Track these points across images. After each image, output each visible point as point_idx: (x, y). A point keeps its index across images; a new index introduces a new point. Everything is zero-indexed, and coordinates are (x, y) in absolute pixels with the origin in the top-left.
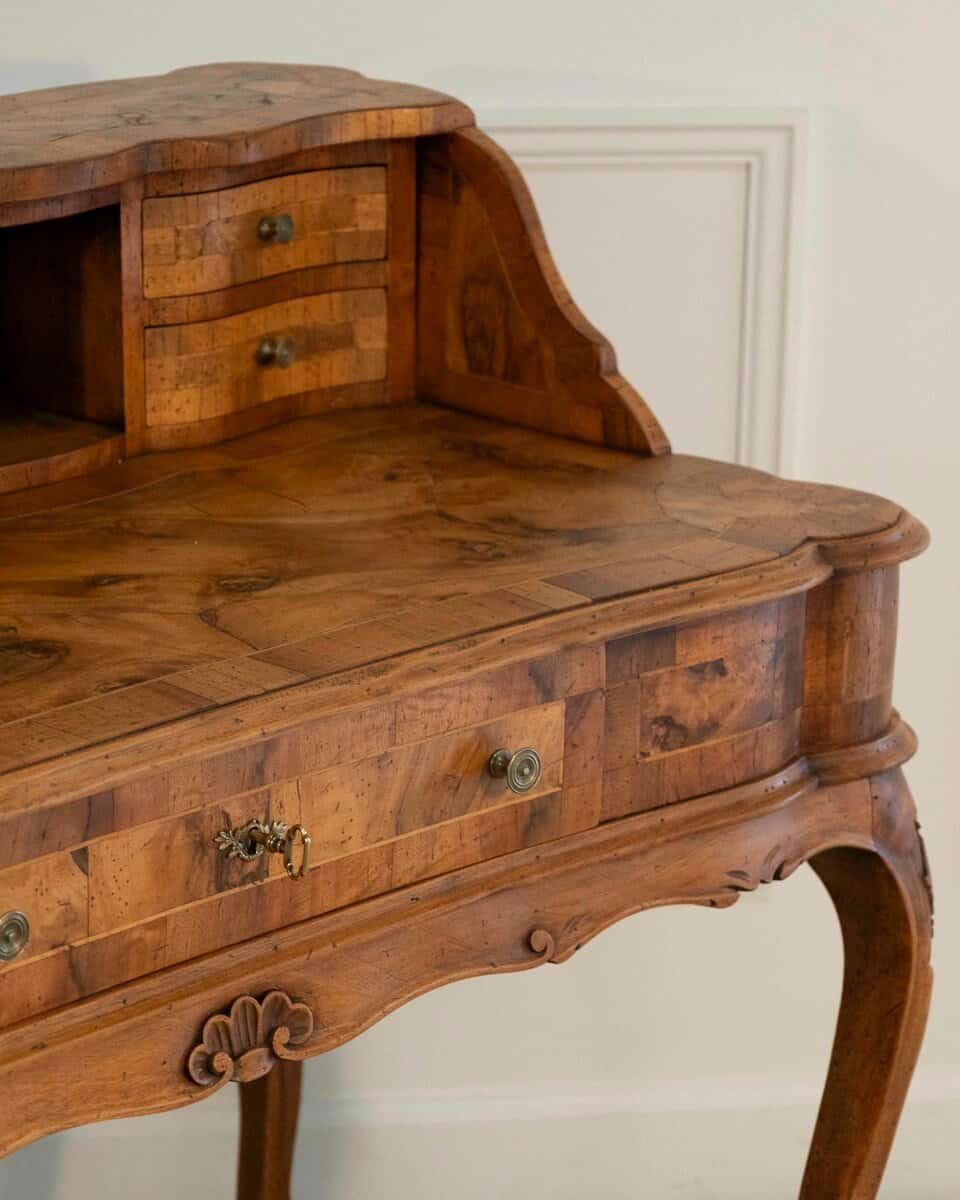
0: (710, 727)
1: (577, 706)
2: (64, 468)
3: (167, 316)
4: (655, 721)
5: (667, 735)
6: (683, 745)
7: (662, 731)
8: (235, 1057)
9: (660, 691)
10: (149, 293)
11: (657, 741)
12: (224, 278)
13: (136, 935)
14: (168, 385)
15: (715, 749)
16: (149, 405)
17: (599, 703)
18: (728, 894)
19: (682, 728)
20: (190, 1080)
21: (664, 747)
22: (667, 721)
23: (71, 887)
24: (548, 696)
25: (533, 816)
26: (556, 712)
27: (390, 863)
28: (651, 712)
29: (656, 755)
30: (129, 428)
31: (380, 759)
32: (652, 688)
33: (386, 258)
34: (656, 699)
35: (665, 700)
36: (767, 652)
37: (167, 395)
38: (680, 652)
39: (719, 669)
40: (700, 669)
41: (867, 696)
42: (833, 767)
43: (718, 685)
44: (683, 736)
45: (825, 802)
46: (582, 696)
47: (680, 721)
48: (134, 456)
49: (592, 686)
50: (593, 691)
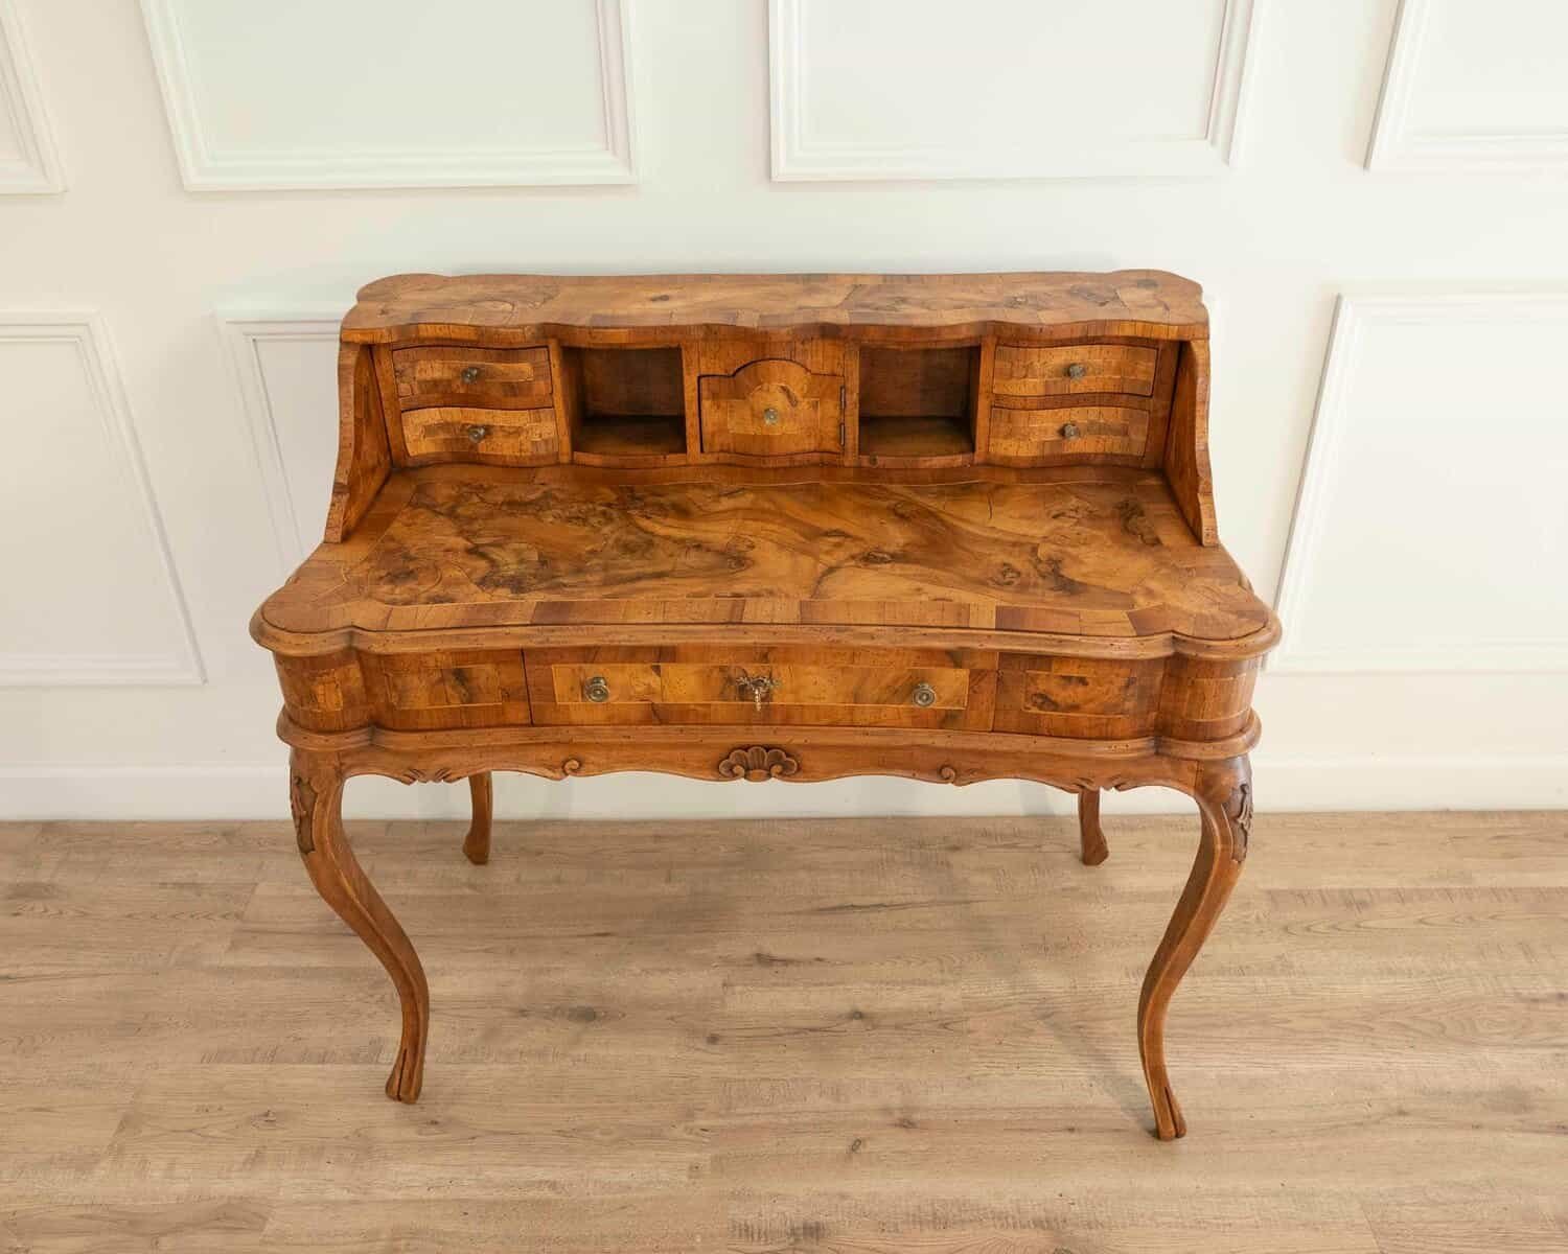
0: (1075, 708)
1: (977, 674)
3: (1004, 403)
4: (1035, 695)
5: (1043, 703)
7: (1040, 701)
9: (1038, 681)
10: (995, 391)
11: (1035, 704)
12: (1041, 391)
14: (1002, 436)
16: (992, 443)
17: (993, 677)
19: (1054, 702)
21: (1041, 708)
22: (1042, 695)
23: (654, 680)
24: (958, 665)
25: (947, 716)
26: (964, 673)
27: (850, 714)
28: (1032, 689)
29: (1035, 710)
30: (979, 452)
31: (843, 668)
33: (1151, 396)
34: (1036, 684)
35: (1042, 687)
36: (1121, 682)
37: (1000, 441)
38: (1054, 666)
39: (1082, 681)
40: (1068, 679)
41: (1201, 720)
42: (1170, 747)
43: (1081, 689)
44: (1055, 706)
45: (1165, 766)
46: (982, 671)
47: (1053, 698)
48: (978, 465)
49: (989, 668)
50: (989, 671)
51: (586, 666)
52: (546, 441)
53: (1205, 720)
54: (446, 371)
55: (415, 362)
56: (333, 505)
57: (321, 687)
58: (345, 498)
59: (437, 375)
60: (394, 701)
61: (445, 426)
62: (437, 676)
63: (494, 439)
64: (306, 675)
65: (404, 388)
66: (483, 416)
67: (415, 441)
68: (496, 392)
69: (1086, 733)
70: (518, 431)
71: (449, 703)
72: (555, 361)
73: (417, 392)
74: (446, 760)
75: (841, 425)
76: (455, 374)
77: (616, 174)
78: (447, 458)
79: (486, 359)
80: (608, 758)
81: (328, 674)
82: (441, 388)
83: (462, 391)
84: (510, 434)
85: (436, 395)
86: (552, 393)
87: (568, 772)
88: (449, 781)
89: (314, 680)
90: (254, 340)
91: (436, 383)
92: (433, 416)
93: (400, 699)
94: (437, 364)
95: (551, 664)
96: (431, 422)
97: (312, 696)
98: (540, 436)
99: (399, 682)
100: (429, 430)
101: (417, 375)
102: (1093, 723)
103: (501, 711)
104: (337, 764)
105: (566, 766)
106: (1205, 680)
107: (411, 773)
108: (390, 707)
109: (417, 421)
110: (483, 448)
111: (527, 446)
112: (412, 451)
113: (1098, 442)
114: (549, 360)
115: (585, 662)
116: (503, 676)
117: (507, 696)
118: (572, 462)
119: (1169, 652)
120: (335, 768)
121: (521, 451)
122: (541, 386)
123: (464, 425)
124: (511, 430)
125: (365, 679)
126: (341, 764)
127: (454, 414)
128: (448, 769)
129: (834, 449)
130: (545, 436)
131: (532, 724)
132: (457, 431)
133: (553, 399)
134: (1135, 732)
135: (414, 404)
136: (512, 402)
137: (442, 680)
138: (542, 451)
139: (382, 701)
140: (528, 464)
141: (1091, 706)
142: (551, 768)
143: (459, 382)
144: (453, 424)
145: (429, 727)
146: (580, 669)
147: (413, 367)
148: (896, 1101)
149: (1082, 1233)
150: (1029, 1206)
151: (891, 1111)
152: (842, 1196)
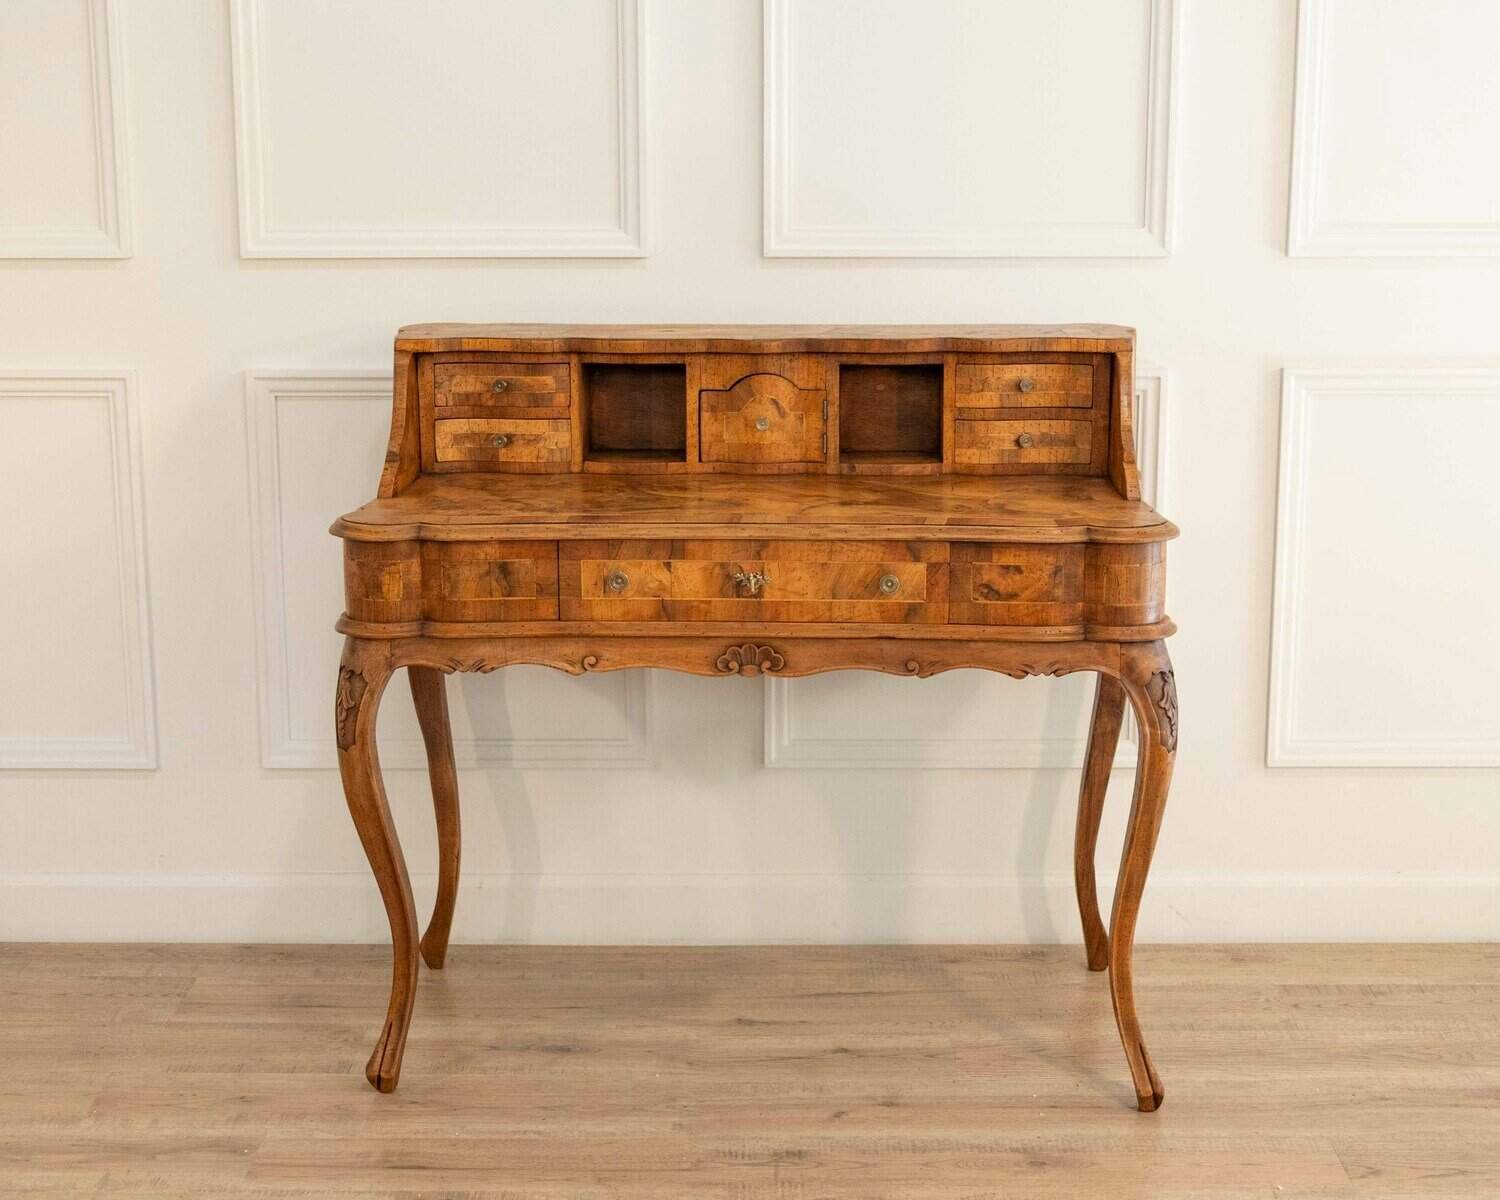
0: (1013, 596)
1: (933, 568)
2: (901, 471)
3: (965, 416)
4: (981, 585)
5: (988, 593)
6: (997, 600)
7: (985, 591)
9: (983, 572)
10: (959, 404)
11: (982, 594)
12: (997, 403)
13: (695, 604)
15: (1017, 606)
16: (957, 453)
17: (945, 569)
18: (1020, 673)
19: (997, 592)
20: (716, 667)
21: (986, 598)
22: (987, 586)
23: (664, 576)
24: (917, 559)
25: (909, 610)
26: (921, 567)
27: (830, 609)
28: (978, 581)
29: (982, 601)
30: (945, 461)
31: (823, 565)
32: (979, 570)
33: (1092, 408)
34: (981, 575)
35: (986, 578)
36: (1049, 569)
37: (964, 450)
38: (995, 557)
39: (1018, 570)
40: (1006, 568)
41: (1118, 605)
42: (1096, 633)
43: (1017, 577)
44: (998, 595)
45: (1092, 649)
46: (936, 563)
47: (996, 588)
48: (946, 474)
49: (942, 561)
50: (942, 564)
51: (610, 563)
52: (561, 450)
53: (1121, 605)
54: (478, 385)
55: (452, 377)
56: (386, 469)
57: (387, 577)
58: (396, 465)
59: (470, 389)
60: (446, 592)
61: (471, 436)
62: (485, 568)
63: (515, 448)
64: (375, 566)
65: (441, 399)
66: (506, 426)
67: (444, 448)
68: (521, 402)
69: (1027, 620)
70: (537, 439)
71: (492, 596)
72: (575, 376)
73: (451, 403)
74: (483, 651)
75: (824, 435)
76: (486, 389)
77: (627, 248)
78: (469, 466)
79: (516, 373)
80: (621, 655)
81: (395, 564)
82: (472, 402)
83: (490, 403)
84: (530, 441)
85: (466, 408)
86: (569, 406)
87: (586, 666)
88: (485, 672)
89: (382, 570)
90: (276, 397)
91: (467, 396)
92: (462, 426)
93: (452, 591)
94: (471, 379)
95: (580, 560)
96: (460, 432)
97: (378, 587)
98: (556, 444)
99: (452, 573)
100: (458, 439)
101: (453, 388)
102: (1031, 610)
103: (534, 607)
104: (389, 655)
105: (586, 661)
106: (1117, 566)
107: (453, 665)
108: (442, 598)
109: (448, 430)
110: (504, 455)
111: (544, 453)
112: (440, 457)
113: (1051, 453)
114: (570, 375)
115: (609, 558)
116: (540, 572)
117: (541, 591)
118: (582, 472)
119: (1084, 538)
120: (387, 658)
121: (538, 458)
122: (561, 399)
123: (489, 435)
124: (532, 438)
125: (423, 573)
126: (392, 655)
127: (481, 425)
128: (483, 660)
129: (817, 459)
130: (560, 445)
131: (559, 620)
132: (482, 442)
133: (569, 412)
134: (1066, 620)
135: (447, 414)
136: (534, 411)
137: (488, 573)
138: (557, 458)
139: (436, 593)
140: (543, 471)
141: (1027, 593)
142: (572, 663)
143: (489, 395)
144: (479, 434)
145: (471, 619)
146: (605, 565)
147: (450, 381)
148: (880, 1093)
149: (1057, 1154)
150: (1007, 1142)
151: (874, 1098)
152: (824, 1138)
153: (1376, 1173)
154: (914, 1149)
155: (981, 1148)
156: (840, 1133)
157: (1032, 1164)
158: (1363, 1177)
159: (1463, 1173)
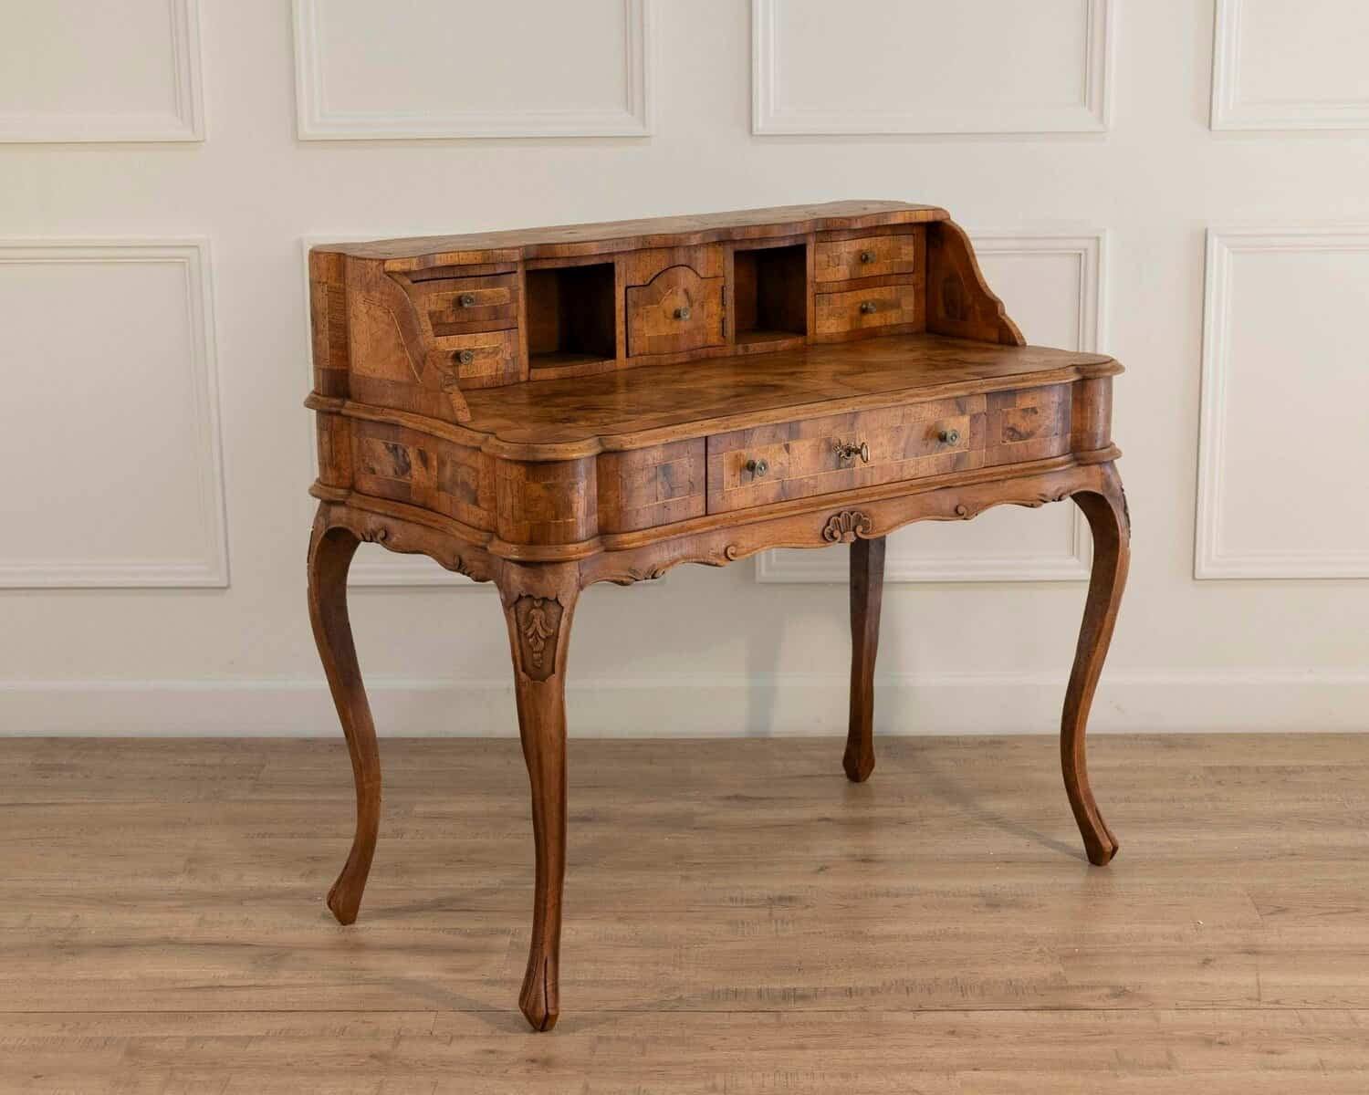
0: (1030, 435)
1: (974, 418)
3: (825, 289)
4: (1008, 429)
5: (1013, 435)
6: (1019, 440)
7: (1011, 433)
8: (842, 533)
9: (1010, 416)
11: (1009, 437)
12: (847, 276)
13: (806, 481)
14: (825, 317)
15: (1032, 443)
16: (816, 325)
17: (984, 418)
19: (1019, 433)
20: (825, 539)
22: (1012, 429)
24: (963, 413)
25: (957, 459)
26: (966, 419)
27: (902, 470)
28: (1006, 425)
29: (1009, 443)
30: (809, 334)
31: (897, 428)
32: (1006, 415)
33: (913, 273)
34: (1008, 419)
35: (1011, 420)
37: (822, 322)
38: (1018, 402)
39: (1034, 410)
40: (1025, 410)
42: (1083, 458)
43: (1034, 418)
44: (1019, 436)
46: (978, 414)
47: (1019, 430)
48: (809, 344)
49: (981, 411)
50: (981, 414)
69: (1038, 455)
75: (723, 321)
102: (1042, 446)
129: (720, 344)
141: (1040, 430)
148: (858, 851)
149: (1010, 898)
150: (968, 889)
151: (854, 856)
152: (810, 887)
153: (1281, 910)
154: (888, 894)
155: (945, 894)
156: (826, 883)
157: (988, 905)
158: (1272, 914)
159: (1357, 910)
